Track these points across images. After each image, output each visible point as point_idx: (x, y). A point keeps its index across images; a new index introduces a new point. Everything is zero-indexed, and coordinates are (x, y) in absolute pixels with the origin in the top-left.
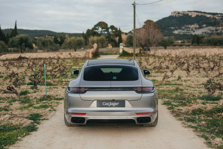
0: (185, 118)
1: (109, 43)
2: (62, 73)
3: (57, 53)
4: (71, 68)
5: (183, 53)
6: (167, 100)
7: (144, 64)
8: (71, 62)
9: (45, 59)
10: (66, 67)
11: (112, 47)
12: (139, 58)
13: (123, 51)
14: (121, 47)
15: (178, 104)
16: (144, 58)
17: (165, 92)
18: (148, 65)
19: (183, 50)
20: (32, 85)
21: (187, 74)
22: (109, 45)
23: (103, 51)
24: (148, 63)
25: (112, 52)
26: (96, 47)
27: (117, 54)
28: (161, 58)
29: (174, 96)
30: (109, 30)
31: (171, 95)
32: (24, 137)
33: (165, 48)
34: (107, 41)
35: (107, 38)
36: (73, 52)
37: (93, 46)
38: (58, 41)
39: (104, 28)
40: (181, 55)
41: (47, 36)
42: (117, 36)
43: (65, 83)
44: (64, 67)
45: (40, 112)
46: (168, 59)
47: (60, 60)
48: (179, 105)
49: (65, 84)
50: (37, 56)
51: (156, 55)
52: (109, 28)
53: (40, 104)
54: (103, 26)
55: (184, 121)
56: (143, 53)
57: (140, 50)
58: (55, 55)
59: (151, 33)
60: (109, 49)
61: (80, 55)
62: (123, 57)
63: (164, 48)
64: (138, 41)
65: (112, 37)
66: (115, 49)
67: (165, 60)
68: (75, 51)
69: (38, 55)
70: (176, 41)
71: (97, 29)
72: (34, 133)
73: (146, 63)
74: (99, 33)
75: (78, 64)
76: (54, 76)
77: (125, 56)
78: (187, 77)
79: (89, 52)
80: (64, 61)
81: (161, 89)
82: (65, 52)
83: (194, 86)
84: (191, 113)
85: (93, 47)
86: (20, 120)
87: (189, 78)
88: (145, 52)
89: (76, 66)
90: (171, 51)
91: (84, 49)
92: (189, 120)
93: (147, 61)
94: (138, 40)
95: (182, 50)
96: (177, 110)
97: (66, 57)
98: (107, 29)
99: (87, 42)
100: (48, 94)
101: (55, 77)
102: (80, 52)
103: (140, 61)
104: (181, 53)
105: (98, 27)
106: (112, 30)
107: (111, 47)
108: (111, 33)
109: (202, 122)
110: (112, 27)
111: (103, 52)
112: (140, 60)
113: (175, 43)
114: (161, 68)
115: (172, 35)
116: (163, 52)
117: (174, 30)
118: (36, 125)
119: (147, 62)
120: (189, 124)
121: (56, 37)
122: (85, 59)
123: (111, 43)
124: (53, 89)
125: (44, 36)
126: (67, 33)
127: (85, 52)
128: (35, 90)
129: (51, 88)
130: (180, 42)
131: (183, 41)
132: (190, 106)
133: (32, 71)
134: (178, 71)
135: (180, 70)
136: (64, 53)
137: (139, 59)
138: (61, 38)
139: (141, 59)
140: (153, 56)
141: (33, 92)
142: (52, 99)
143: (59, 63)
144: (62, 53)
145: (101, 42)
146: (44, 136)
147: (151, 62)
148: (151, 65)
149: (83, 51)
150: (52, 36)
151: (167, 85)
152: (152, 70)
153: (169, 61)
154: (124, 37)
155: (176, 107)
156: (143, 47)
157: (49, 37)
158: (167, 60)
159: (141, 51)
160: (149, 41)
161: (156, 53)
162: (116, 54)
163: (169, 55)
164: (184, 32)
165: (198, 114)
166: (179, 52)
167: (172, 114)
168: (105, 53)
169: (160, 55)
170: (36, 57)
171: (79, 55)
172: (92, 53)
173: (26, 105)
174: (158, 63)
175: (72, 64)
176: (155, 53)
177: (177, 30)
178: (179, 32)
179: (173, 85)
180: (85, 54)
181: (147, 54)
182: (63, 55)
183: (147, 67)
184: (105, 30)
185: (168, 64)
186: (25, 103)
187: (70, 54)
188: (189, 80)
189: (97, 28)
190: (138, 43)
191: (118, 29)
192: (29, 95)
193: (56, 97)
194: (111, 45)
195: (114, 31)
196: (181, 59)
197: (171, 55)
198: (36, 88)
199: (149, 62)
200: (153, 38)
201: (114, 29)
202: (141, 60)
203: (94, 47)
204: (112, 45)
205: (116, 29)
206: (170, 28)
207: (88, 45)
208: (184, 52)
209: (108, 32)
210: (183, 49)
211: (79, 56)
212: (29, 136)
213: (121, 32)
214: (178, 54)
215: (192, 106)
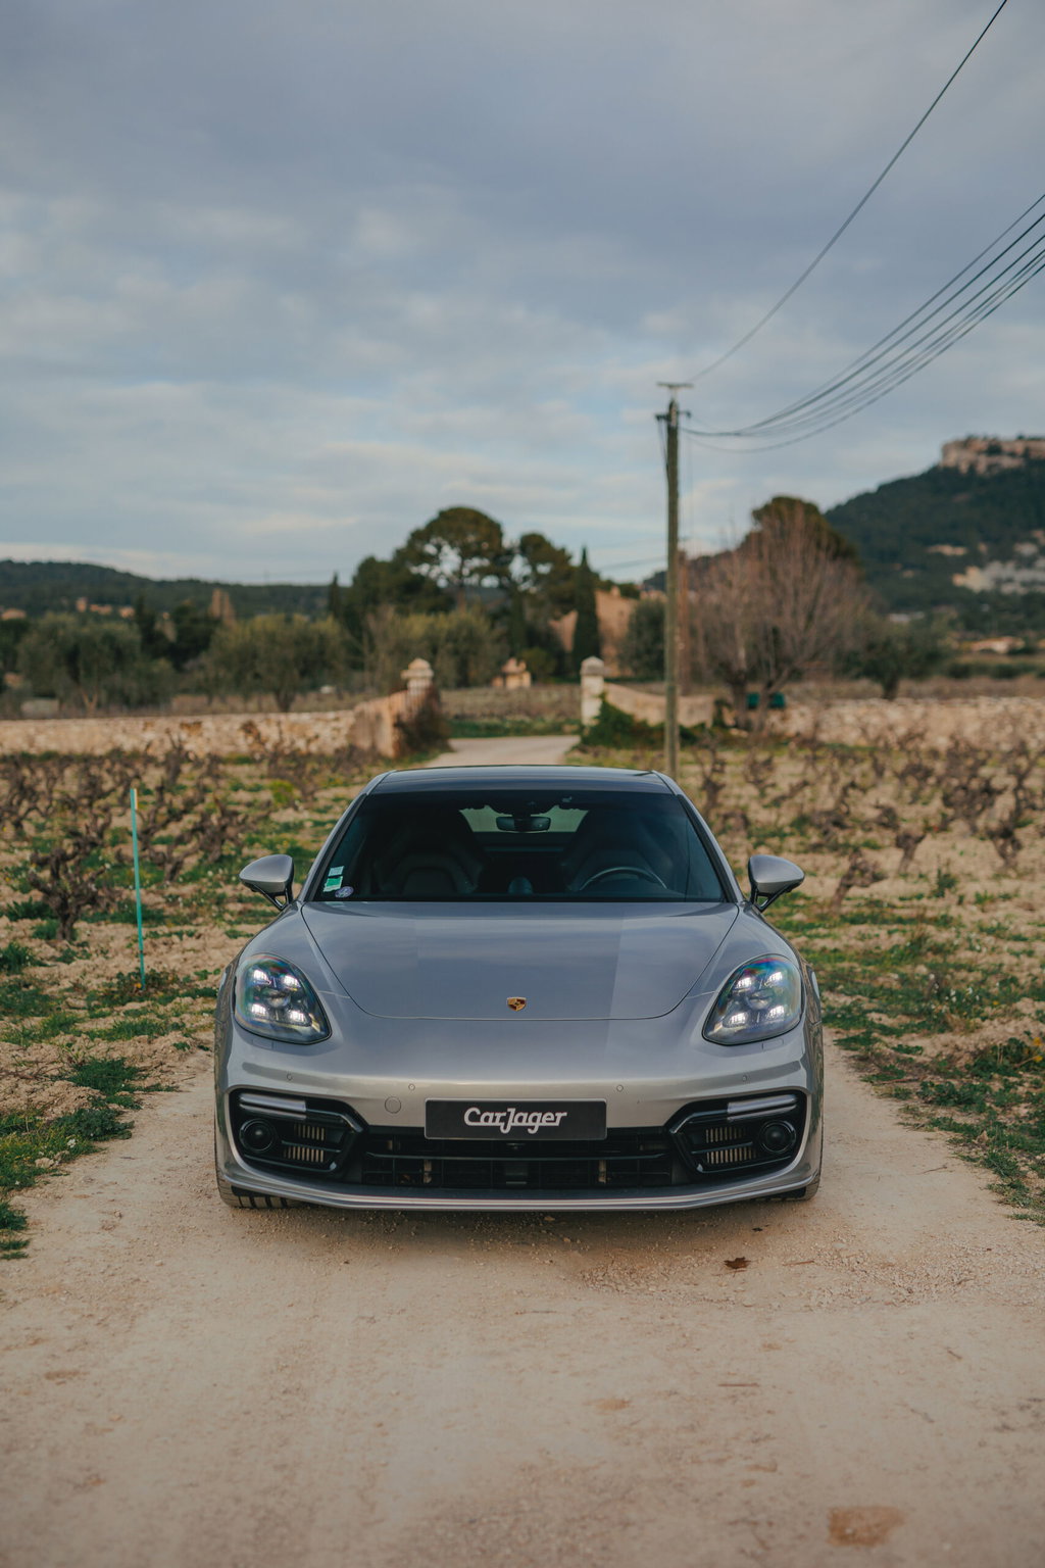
0: (924, 1085)
1: (512, 655)
2: (216, 847)
3: (162, 722)
4: (266, 818)
5: (1009, 729)
6: (845, 1000)
7: (739, 797)
8: (257, 781)
9: (86, 760)
10: (236, 814)
11: (534, 679)
12: (705, 756)
13: (607, 711)
14: (592, 684)
15: (906, 1020)
16: (743, 756)
17: (842, 959)
18: (767, 801)
19: (1006, 707)
20: (39, 921)
21: (1000, 862)
22: (512, 666)
23: (467, 711)
24: (763, 794)
25: (527, 720)
26: (426, 683)
27: (567, 728)
28: (858, 761)
29: (891, 980)
30: (509, 562)
31: (873, 977)
32: (66, 1160)
33: (889, 694)
34: (498, 640)
35: (494, 618)
36: (273, 716)
37: (405, 674)
38: (161, 636)
39: (479, 554)
40: (994, 737)
41: (82, 605)
42: (565, 603)
43: (239, 907)
44: (224, 813)
45: (130, 1052)
46: (901, 763)
47: (186, 768)
48: (908, 1029)
49: (240, 913)
50: (32, 743)
51: (824, 737)
52: (510, 553)
53: (111, 1020)
54: (471, 538)
55: (915, 1102)
56: (736, 726)
57: (720, 704)
58: (149, 735)
59: (791, 591)
60: (508, 694)
61: (317, 737)
62: (602, 749)
63: (878, 688)
64: (702, 649)
65: (529, 613)
66: (551, 695)
67: (879, 771)
68: (285, 707)
69: (39, 732)
70: (976, 640)
71: (433, 560)
72: (115, 1146)
73: (752, 790)
74: (442, 583)
75: (308, 797)
76: (169, 867)
77: (618, 746)
78: (998, 876)
79: (378, 717)
80: (217, 777)
81: (820, 943)
82: (218, 718)
83: (1024, 930)
84: (967, 1066)
85: (401, 686)
86: (24, 1087)
87: (1008, 885)
88: (754, 716)
89: (296, 808)
90: (925, 715)
91: (340, 697)
92: (945, 1098)
93: (757, 774)
94: (706, 638)
95: (999, 708)
96: (888, 1051)
97: (226, 750)
98: (499, 560)
99: (366, 650)
100: (149, 964)
101: (174, 871)
102: (316, 715)
103: (715, 777)
104: (994, 725)
105: (439, 548)
106: (534, 569)
107: (526, 679)
108: (524, 587)
109: (1015, 1108)
110: (534, 546)
111: (472, 716)
112: (714, 770)
113: (969, 652)
114: (839, 824)
115: (947, 602)
116: (875, 720)
117: (961, 565)
118: (119, 1113)
119: (758, 783)
120: (941, 1112)
121: (147, 610)
122: (349, 758)
123: (527, 653)
124: (175, 938)
125: (65, 602)
126: (218, 585)
127: (347, 719)
128: (64, 944)
129: (156, 935)
130: (1000, 646)
131: (1026, 639)
132: (969, 1030)
133: (20, 835)
134: (948, 844)
135: (963, 836)
136: (209, 723)
137: (708, 768)
138: (179, 615)
139: (723, 763)
140: (809, 744)
141: (53, 958)
142: (176, 994)
143: (184, 788)
144: (198, 724)
145: (456, 652)
146: (168, 1158)
147: (784, 787)
148: (785, 804)
149: (336, 709)
150: (115, 602)
151: (864, 922)
152: (782, 836)
153: (901, 777)
154: (613, 612)
155: (886, 1039)
156: (737, 681)
157: (95, 608)
158: (888, 774)
159: (725, 711)
160: (777, 642)
161: (824, 726)
162: (556, 730)
163: (911, 736)
164: (1033, 583)
165: (1005, 1071)
166: (979, 717)
167: (859, 1069)
168: (486, 720)
169: (852, 737)
170: (25, 747)
171: (310, 734)
172: (399, 724)
173: (35, 1022)
174: (831, 790)
175: (266, 796)
176: (817, 726)
177: (980, 562)
178: (999, 582)
179: (900, 921)
180: (353, 728)
181: (765, 733)
182: (206, 734)
183: (751, 816)
184: (486, 562)
185: (899, 797)
186: (24, 1012)
187: (248, 728)
188: (1006, 897)
189: (430, 549)
190: (702, 659)
191: (576, 561)
192: (40, 972)
193: (201, 985)
194: (523, 665)
195: (544, 569)
196: (983, 763)
197: (921, 736)
198: (72, 935)
199: (773, 785)
200: (802, 623)
201: (543, 562)
202: (721, 772)
203: (413, 684)
204: (528, 669)
205: (559, 557)
206: (934, 549)
207: (372, 669)
208: (1016, 721)
209: (505, 581)
210: (1005, 701)
211: (309, 741)
212: (95, 1158)
213: (596, 575)
214: (971, 731)
215: (978, 1028)
